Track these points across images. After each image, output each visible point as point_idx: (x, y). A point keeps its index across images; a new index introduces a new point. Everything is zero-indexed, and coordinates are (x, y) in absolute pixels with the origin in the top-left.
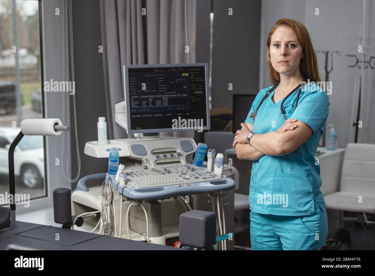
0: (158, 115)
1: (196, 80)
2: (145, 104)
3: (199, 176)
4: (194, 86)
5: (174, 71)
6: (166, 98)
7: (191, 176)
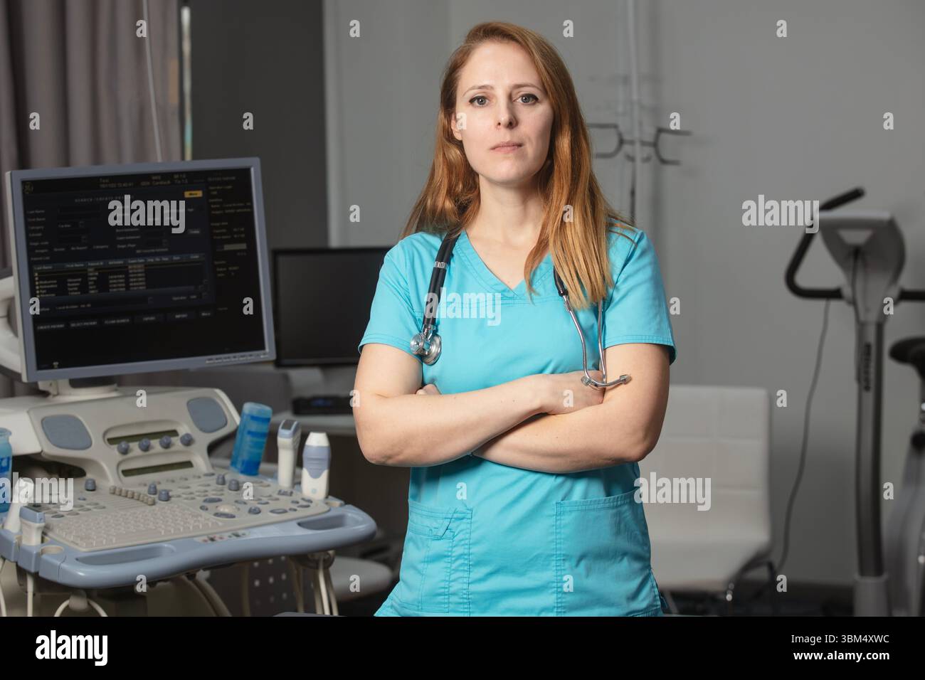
0: (118, 321)
1: (227, 211)
2: (76, 289)
3: (259, 506)
4: (221, 227)
5: (159, 185)
6: (139, 266)
7: (239, 506)
